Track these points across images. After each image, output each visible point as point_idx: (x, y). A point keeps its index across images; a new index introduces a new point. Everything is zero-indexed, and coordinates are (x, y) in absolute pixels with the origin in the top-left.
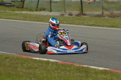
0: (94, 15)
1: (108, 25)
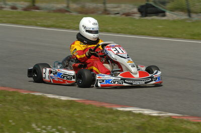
0: (54, 9)
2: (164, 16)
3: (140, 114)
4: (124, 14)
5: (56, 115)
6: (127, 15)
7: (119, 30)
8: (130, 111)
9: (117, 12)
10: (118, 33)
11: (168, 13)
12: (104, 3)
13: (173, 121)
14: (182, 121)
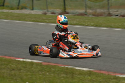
1: (92, 24)
5: (81, 80)
6: (123, 16)
7: (118, 26)
9: (116, 15)
12: (109, 9)
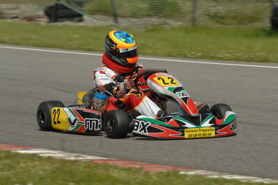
2: (81, 21)
3: (50, 158)
4: (25, 18)
6: (30, 19)
7: (19, 40)
8: (35, 155)
9: (15, 16)
10: (18, 44)
11: (86, 17)
13: (95, 167)
14: (107, 167)
